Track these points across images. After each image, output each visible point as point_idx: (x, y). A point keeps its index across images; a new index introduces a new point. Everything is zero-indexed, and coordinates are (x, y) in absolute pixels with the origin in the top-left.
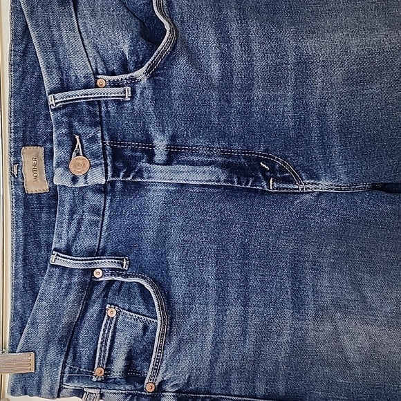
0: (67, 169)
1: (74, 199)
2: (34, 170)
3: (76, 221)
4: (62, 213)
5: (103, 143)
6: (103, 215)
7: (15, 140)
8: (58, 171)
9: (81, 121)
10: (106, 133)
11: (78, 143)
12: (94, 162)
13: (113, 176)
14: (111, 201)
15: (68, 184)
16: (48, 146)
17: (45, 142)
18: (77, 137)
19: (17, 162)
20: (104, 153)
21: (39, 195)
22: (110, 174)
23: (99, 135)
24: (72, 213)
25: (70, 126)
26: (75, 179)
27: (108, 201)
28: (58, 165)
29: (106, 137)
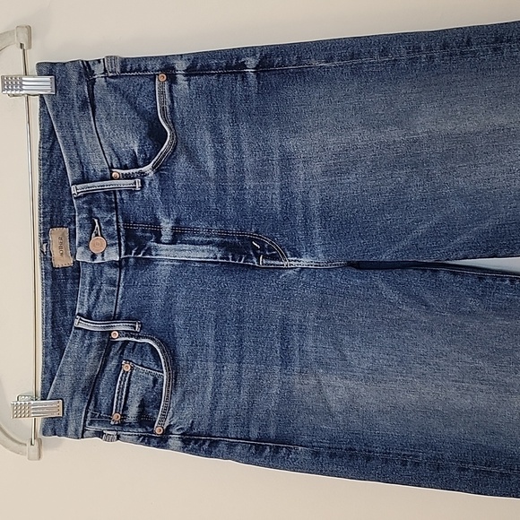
0: (88, 247)
1: (94, 272)
2: (60, 248)
3: (95, 291)
4: (84, 284)
5: (118, 226)
6: (119, 286)
7: (44, 223)
8: (80, 250)
9: (99, 207)
10: (120, 217)
11: (97, 225)
12: (109, 242)
13: (125, 254)
14: (125, 274)
15: (88, 260)
16: (72, 227)
17: (69, 224)
18: (96, 220)
19: (45, 241)
20: (119, 235)
21: (64, 269)
22: (123, 252)
23: (115, 219)
24: (92, 284)
25: (90, 211)
26: (94, 257)
27: (123, 274)
28: (80, 245)
29: (121, 221)
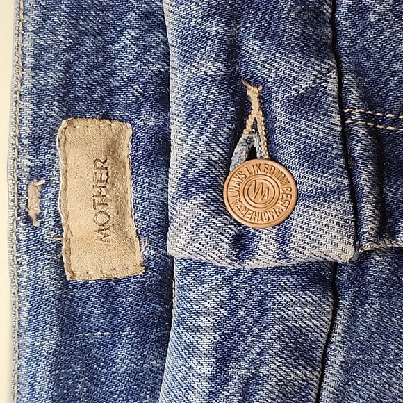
0: (217, 203)
1: (233, 306)
2: (100, 202)
3: (235, 387)
4: (189, 352)
5: (344, 117)
6: (324, 361)
7: (37, 95)
9: (270, 36)
10: (349, 80)
11: (256, 114)
12: (310, 181)
13: (379, 235)
14: (353, 315)
16: (148, 119)
17: (136, 108)
18: (253, 93)
19: (39, 172)
20: (347, 154)
21: (109, 287)
22: (369, 227)
23: (332, 86)
24: (225, 355)
25: (231, 51)
26: (241, 242)
28: (188, 187)
29: (353, 97)
